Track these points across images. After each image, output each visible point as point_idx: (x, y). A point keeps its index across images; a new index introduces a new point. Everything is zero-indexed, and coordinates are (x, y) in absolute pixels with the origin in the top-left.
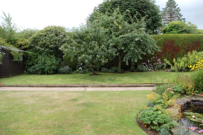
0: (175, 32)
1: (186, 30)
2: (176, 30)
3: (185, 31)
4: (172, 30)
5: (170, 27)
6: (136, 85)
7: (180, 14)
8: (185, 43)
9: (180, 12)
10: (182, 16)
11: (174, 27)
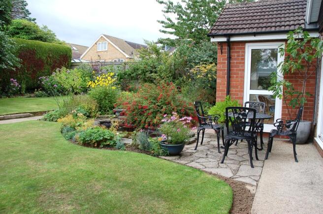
0: (24, 36)
1: (42, 37)
2: (26, 35)
3: (40, 38)
4: (18, 33)
5: (14, 28)
6: (3, 116)
7: (27, 11)
8: (51, 55)
9: (27, 8)
10: (30, 14)
11: (22, 29)
